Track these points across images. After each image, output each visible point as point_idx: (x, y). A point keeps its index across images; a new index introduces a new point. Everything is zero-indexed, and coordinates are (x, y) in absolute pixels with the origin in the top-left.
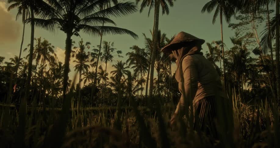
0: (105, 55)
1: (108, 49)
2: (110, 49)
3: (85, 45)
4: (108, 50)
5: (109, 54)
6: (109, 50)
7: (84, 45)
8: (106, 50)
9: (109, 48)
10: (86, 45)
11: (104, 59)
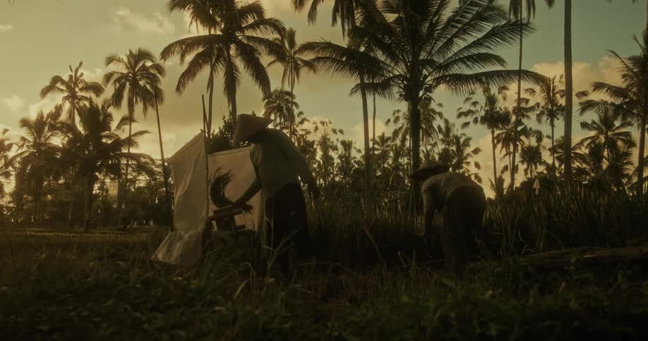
0: (547, 108)
1: (553, 93)
2: (557, 93)
3: (497, 93)
4: (551, 94)
5: (556, 105)
6: (554, 95)
7: (494, 95)
8: (548, 93)
9: (554, 89)
10: (499, 93)
11: (544, 118)
